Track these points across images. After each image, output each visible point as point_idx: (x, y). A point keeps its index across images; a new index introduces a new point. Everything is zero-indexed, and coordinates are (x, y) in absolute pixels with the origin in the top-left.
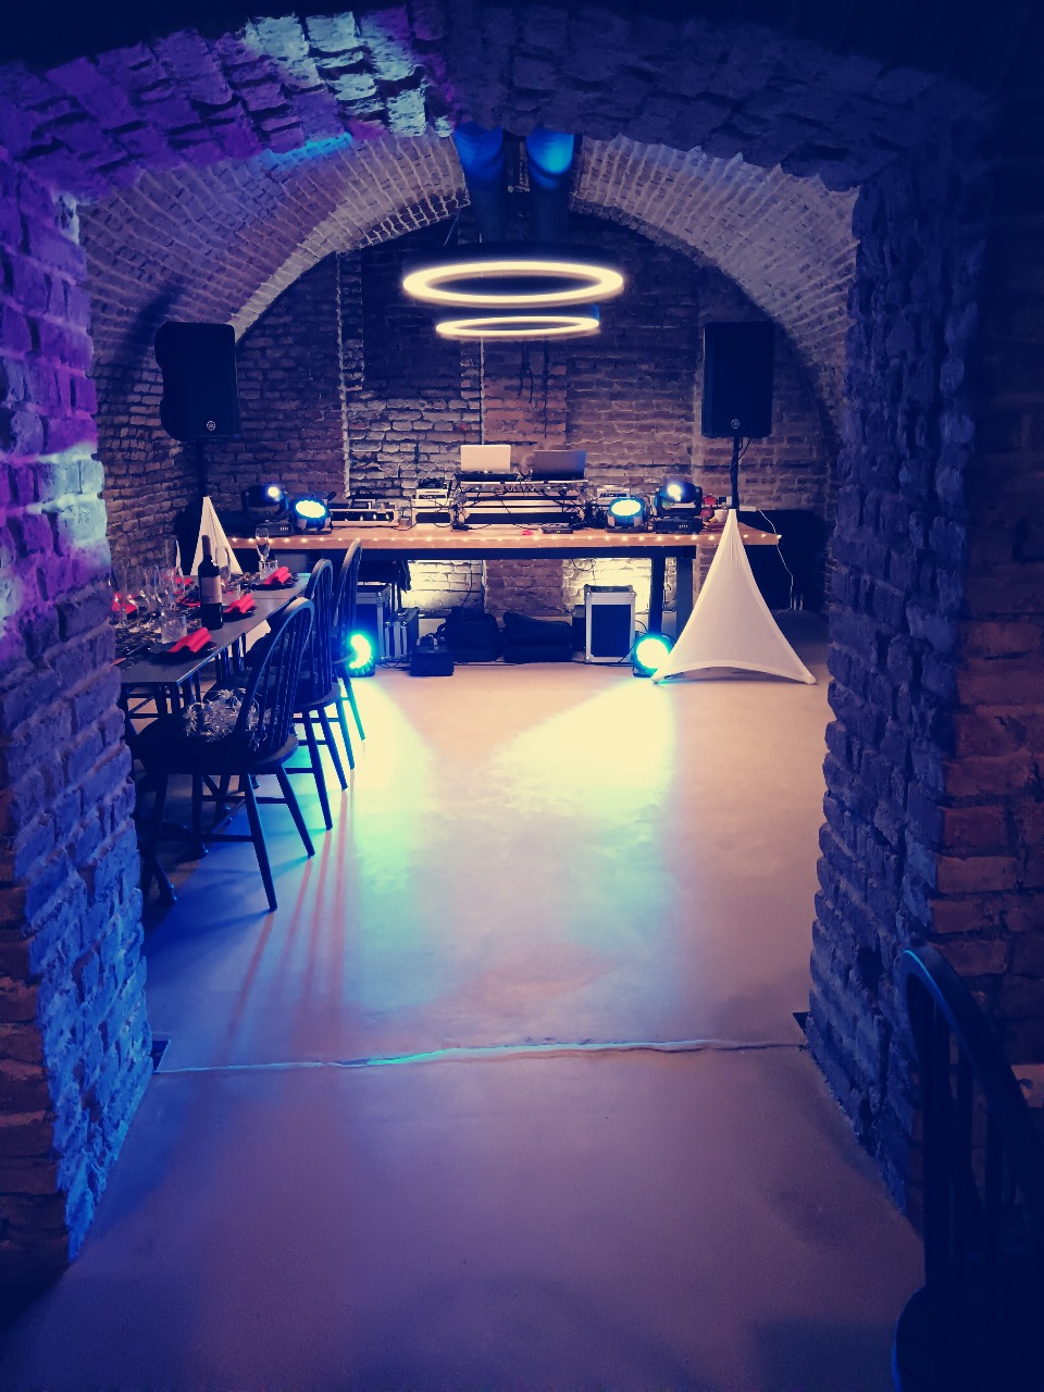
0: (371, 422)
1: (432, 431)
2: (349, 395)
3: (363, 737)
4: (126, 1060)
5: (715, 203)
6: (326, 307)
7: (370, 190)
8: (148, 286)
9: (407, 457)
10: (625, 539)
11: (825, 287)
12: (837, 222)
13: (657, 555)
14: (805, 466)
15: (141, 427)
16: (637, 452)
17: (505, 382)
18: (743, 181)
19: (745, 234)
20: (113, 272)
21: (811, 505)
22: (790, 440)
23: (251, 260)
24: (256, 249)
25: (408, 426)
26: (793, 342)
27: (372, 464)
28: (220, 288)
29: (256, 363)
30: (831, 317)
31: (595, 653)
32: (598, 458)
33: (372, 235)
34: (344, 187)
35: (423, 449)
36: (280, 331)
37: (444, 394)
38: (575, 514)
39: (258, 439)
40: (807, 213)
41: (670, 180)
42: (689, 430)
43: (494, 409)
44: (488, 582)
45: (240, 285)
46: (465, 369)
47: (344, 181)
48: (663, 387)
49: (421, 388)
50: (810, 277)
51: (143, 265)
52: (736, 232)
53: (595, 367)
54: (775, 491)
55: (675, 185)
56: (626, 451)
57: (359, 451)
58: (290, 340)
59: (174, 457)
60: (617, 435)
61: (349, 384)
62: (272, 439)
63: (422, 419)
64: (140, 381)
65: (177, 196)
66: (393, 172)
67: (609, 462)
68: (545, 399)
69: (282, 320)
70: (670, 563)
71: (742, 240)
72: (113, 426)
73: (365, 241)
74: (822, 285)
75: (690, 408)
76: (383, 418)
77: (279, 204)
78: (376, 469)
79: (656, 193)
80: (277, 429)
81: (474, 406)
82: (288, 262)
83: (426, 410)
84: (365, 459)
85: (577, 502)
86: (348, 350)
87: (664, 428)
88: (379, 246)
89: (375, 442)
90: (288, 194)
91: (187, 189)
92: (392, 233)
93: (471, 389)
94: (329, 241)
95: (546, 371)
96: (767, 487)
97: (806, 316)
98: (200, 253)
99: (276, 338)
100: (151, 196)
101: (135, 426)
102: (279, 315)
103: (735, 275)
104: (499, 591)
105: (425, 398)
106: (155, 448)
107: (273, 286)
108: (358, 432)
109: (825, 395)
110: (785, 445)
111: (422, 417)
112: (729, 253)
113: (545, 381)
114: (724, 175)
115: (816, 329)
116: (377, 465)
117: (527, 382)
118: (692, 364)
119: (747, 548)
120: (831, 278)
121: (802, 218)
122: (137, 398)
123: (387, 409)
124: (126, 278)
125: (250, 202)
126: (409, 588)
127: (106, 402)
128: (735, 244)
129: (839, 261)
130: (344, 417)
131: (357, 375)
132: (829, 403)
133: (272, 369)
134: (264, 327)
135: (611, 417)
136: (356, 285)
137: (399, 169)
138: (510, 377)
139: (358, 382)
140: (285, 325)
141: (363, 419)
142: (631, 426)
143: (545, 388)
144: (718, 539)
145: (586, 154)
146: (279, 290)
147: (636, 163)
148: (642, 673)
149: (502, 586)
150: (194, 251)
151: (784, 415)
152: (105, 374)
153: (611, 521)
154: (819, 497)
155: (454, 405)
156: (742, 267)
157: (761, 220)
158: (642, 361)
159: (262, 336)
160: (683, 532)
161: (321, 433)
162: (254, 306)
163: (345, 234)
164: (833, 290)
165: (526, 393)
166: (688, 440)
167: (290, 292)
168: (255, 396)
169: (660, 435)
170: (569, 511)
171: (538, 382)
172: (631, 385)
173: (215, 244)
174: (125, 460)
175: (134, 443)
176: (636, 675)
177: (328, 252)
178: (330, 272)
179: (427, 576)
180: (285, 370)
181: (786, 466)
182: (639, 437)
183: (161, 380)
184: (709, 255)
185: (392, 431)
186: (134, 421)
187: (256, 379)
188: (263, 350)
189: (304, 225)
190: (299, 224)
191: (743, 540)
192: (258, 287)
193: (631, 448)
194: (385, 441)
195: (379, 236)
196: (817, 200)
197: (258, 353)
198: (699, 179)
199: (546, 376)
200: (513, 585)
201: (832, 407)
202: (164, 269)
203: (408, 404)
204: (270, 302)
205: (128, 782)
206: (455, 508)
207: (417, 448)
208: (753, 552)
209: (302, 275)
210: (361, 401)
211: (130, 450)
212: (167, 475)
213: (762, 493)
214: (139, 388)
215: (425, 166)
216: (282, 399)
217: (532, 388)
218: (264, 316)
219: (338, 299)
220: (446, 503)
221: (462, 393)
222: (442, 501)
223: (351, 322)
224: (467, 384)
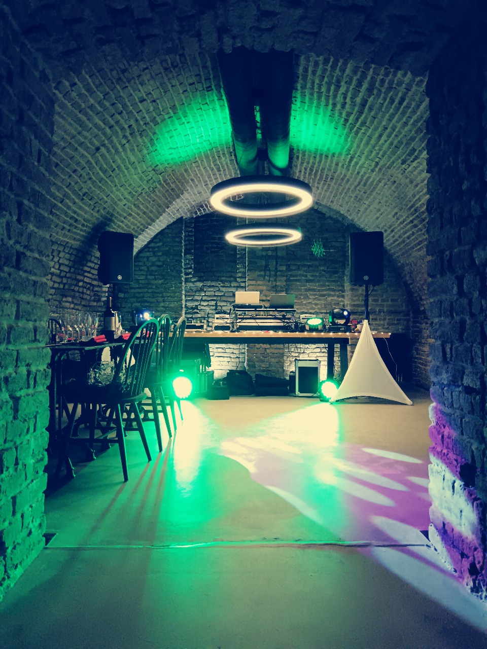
0: (196, 292)
1: (224, 295)
2: (186, 279)
4: (27, 527)
5: (353, 187)
6: (177, 240)
7: (199, 186)
8: (96, 215)
9: (212, 307)
10: (314, 334)
11: (405, 223)
12: (410, 186)
13: (330, 342)
14: (400, 313)
15: (89, 284)
16: (319, 306)
17: (258, 273)
18: (365, 173)
19: (367, 203)
20: (81, 204)
21: (404, 331)
22: (392, 300)
23: (144, 213)
24: (147, 208)
25: (213, 293)
26: (391, 256)
27: (195, 310)
28: (129, 224)
29: (144, 263)
30: (408, 238)
31: (301, 391)
32: (301, 309)
33: (199, 210)
34: (187, 182)
35: (219, 304)
36: (157, 249)
37: (229, 279)
38: (290, 326)
39: (143, 297)
40: (395, 185)
41: (332, 179)
42: (343, 297)
43: (252, 285)
44: (248, 365)
45: (139, 224)
46: (239, 268)
47: (188, 179)
48: (330, 277)
49: (219, 277)
50: (398, 219)
51: (95, 203)
52: (362, 203)
53: (299, 268)
54: (386, 324)
55: (334, 181)
56: (314, 306)
57: (190, 304)
58: (160, 254)
59: (103, 301)
60: (309, 298)
61: (186, 274)
62: (150, 297)
63: (219, 291)
64: (90, 261)
65: (112, 171)
66: (209, 177)
67: (306, 311)
68: (275, 281)
69: (158, 245)
70: (337, 346)
71: (366, 206)
72: (76, 279)
73: (196, 213)
74: (404, 222)
75: (343, 286)
76: (201, 290)
77: (158, 186)
78: (197, 313)
79: (325, 187)
80: (152, 292)
81: (243, 284)
82: (161, 218)
83: (222, 286)
84: (192, 308)
85: (291, 321)
86: (186, 261)
87: (333, 296)
88: (203, 216)
89: (197, 300)
90: (162, 182)
91: (116, 169)
92: (208, 210)
93: (242, 277)
94: (180, 210)
96: (382, 322)
97: (397, 240)
98: (121, 204)
99: (154, 252)
100: (100, 169)
101: (86, 282)
102: (156, 243)
103: (362, 226)
104: (253, 369)
105: (221, 281)
106: (95, 295)
107: (154, 229)
108: (190, 296)
109: (408, 278)
110: (390, 303)
111: (219, 289)
112: (359, 215)
113: (276, 272)
114: (356, 172)
115: (402, 246)
116: (198, 311)
117: (268, 273)
118: (344, 266)
119: (375, 339)
120: (408, 217)
121: (393, 188)
122: (88, 269)
123: (203, 286)
124: (87, 208)
125: (145, 182)
126: (210, 366)
127: (73, 267)
128: (362, 210)
129: (412, 207)
130: (183, 288)
131: (190, 270)
132: (410, 282)
133: (151, 266)
134: (149, 248)
135: (306, 290)
136: (191, 231)
137: (212, 175)
138: (260, 271)
139: (190, 273)
140: (158, 247)
141: (192, 290)
142: (316, 295)
143: (276, 275)
144: (359, 336)
145: (294, 168)
146: (157, 232)
147: (317, 171)
149: (255, 367)
150: (118, 202)
151: (388, 289)
152: (74, 253)
153: (307, 328)
154: (407, 328)
155: (234, 284)
156: (366, 220)
157: (374, 193)
158: (320, 265)
159: (148, 251)
160: (342, 331)
161: (172, 295)
162: (145, 237)
163: (187, 207)
164: (409, 223)
166: (343, 301)
167: (162, 233)
168: (143, 278)
169: (330, 299)
170: (287, 325)
171: (273, 273)
172: (316, 276)
173: (128, 201)
174: (80, 297)
175: (85, 290)
176: (321, 401)
177: (180, 216)
178: (179, 225)
179: (219, 363)
180: (159, 266)
181: (391, 312)
182: (319, 300)
183: (99, 263)
184: (350, 218)
185: (205, 295)
186: (86, 280)
187: (144, 270)
188: (148, 257)
189: (169, 199)
190: (167, 199)
191: (373, 335)
192: (147, 228)
193: (316, 304)
194: (202, 300)
195: (203, 211)
196: (400, 176)
197: (145, 260)
198: (345, 175)
199: (276, 270)
200: (260, 366)
201: (411, 284)
202: (105, 208)
203: (213, 284)
204: (152, 237)
206: (233, 323)
207: (216, 303)
208: (378, 341)
209: (168, 226)
210: (191, 282)
211: (83, 293)
212: (100, 309)
213: (379, 325)
214: (90, 264)
215: (223, 175)
216: (155, 279)
217: (270, 276)
218: (149, 243)
219: (183, 236)
220: (229, 321)
221: (238, 279)
222: (227, 320)
223: (188, 247)
224: (240, 275)
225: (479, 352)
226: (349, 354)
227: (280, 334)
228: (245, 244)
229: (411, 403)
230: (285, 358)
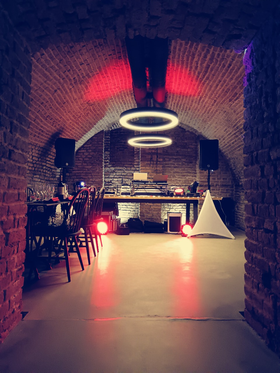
0: (111, 173)
1: (127, 175)
2: (105, 165)
3: (102, 246)
5: (201, 114)
6: (100, 143)
7: (113, 112)
8: (54, 128)
9: (120, 182)
10: (179, 198)
11: (231, 134)
12: (234, 114)
13: (188, 203)
14: (228, 186)
15: (49, 167)
17: (146, 162)
18: (208, 106)
19: (209, 123)
20: (46, 122)
21: (230, 197)
22: (223, 179)
23: (82, 127)
24: (83, 125)
25: (120, 174)
26: (223, 153)
28: (73, 133)
29: (81, 156)
30: (233, 143)
31: (170, 230)
32: (171, 183)
33: (113, 126)
34: (107, 110)
35: (124, 180)
36: (88, 148)
37: (130, 166)
38: (164, 193)
39: (80, 175)
40: (226, 113)
41: (189, 109)
42: (195, 176)
43: (143, 169)
44: (140, 215)
45: (78, 134)
46: (135, 160)
47: (107, 108)
48: (188, 165)
49: (124, 164)
50: (227, 132)
51: (54, 122)
52: (206, 123)
53: (170, 160)
54: (220, 192)
55: (191, 110)
56: (178, 182)
57: (107, 180)
58: (90, 151)
59: (57, 178)
60: (176, 177)
61: (105, 163)
62: (84, 176)
64: (50, 155)
65: (64, 104)
66: (119, 108)
67: (174, 185)
68: (156, 167)
69: (89, 146)
70: (192, 205)
71: (208, 125)
72: (41, 165)
73: (111, 128)
74: (230, 134)
75: (196, 171)
76: (114, 172)
77: (90, 112)
78: (111, 185)
79: (186, 114)
80: (85, 173)
81: (138, 169)
82: (91, 130)
83: (125, 170)
84: (109, 182)
85: (165, 190)
86: (105, 154)
87: (189, 176)
88: (115, 130)
89: (111, 178)
90: (92, 110)
91: (66, 102)
92: (118, 126)
93: (137, 165)
94: (102, 126)
95: (157, 160)
96: (218, 191)
97: (226, 144)
98: (68, 122)
99: (87, 150)
100: (57, 102)
101: (47, 167)
102: (88, 145)
103: (206, 136)
104: (143, 218)
105: (125, 167)
106: (52, 174)
107: (87, 136)
108: (107, 175)
109: (232, 166)
111: (124, 172)
112: (205, 130)
113: (157, 162)
114: (203, 106)
115: (229, 148)
116: (112, 184)
117: (152, 162)
118: (196, 159)
119: (213, 201)
120: (233, 131)
121: (224, 115)
122: (49, 159)
123: (115, 169)
124: (49, 125)
125: (82, 110)
126: (118, 215)
127: (40, 158)
128: (206, 127)
129: (235, 126)
130: (103, 170)
132: (233, 168)
133: (85, 158)
134: (84, 147)
135: (174, 173)
136: (108, 138)
137: (121, 107)
138: (148, 161)
139: (108, 162)
140: (90, 147)
141: (108, 172)
142: (179, 175)
143: (157, 164)
144: (204, 199)
145: (168, 103)
146: (89, 138)
147: (181, 105)
148: (184, 235)
149: (145, 216)
150: (67, 121)
151: (221, 172)
152: (41, 150)
153: (175, 194)
154: (232, 195)
155: (133, 169)
156: (209, 133)
157: (213, 118)
158: (182, 158)
159: (84, 149)
160: (195, 196)
161: (97, 174)
162: (82, 141)
163: (106, 125)
164: (233, 135)
165: (151, 165)
166: (196, 179)
167: (91, 139)
168: (80, 164)
169: (187, 178)
170: (163, 192)
171: (155, 163)
172: (180, 164)
173: (73, 120)
174: (44, 175)
175: (47, 171)
176: (182, 236)
177: (102, 130)
178: (102, 135)
179: (123, 214)
180: (89, 158)
181: (222, 186)
182: (182, 178)
183: (55, 155)
184: (199, 131)
185: (116, 175)
186: (47, 165)
187: (81, 160)
188: (83, 153)
189: (96, 120)
190: (95, 119)
191: (212, 198)
192: (83, 136)
193: (180, 181)
194: (114, 178)
195: (115, 127)
196: (228, 108)
197: (82, 154)
198: (197, 108)
200: (147, 216)
201: (234, 169)
202: (59, 124)
203: (121, 168)
204: (86, 141)
205: (25, 216)
206: (132, 191)
207: (122, 179)
208: (215, 202)
209: (95, 135)
210: (108, 167)
211: (45, 173)
212: (55, 182)
213: (216, 193)
214: (49, 156)
215: (127, 107)
216: (87, 165)
217: (153, 164)
218: (84, 144)
219: (103, 141)
220: (129, 190)
221: (135, 166)
222: (129, 189)
223: (107, 147)
224: (136, 163)
225: (273, 210)
226: (199, 209)
227: (159, 197)
228: (139, 146)
229: (234, 238)
230: (162, 211)
